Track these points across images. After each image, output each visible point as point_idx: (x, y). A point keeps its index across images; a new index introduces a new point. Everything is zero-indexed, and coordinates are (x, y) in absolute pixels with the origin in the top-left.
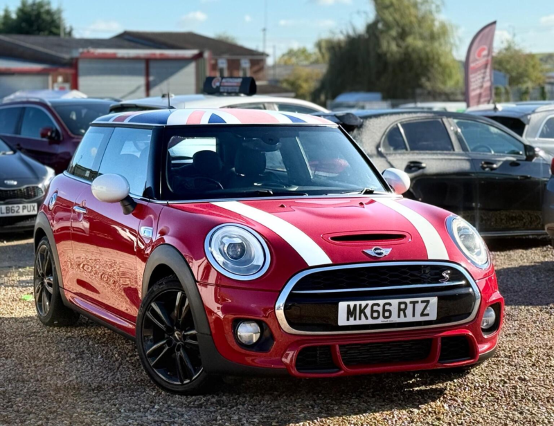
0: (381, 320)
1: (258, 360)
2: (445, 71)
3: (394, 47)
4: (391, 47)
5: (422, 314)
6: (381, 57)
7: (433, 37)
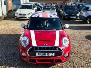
0: (44, 56)
5: (52, 55)
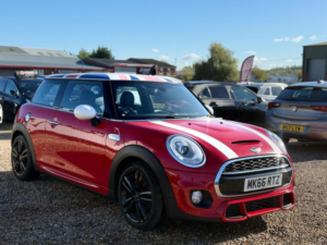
0: (261, 187)
1: (200, 213)
2: (234, 74)
3: (218, 66)
4: (217, 65)
5: (276, 182)
6: (215, 69)
7: (230, 63)
